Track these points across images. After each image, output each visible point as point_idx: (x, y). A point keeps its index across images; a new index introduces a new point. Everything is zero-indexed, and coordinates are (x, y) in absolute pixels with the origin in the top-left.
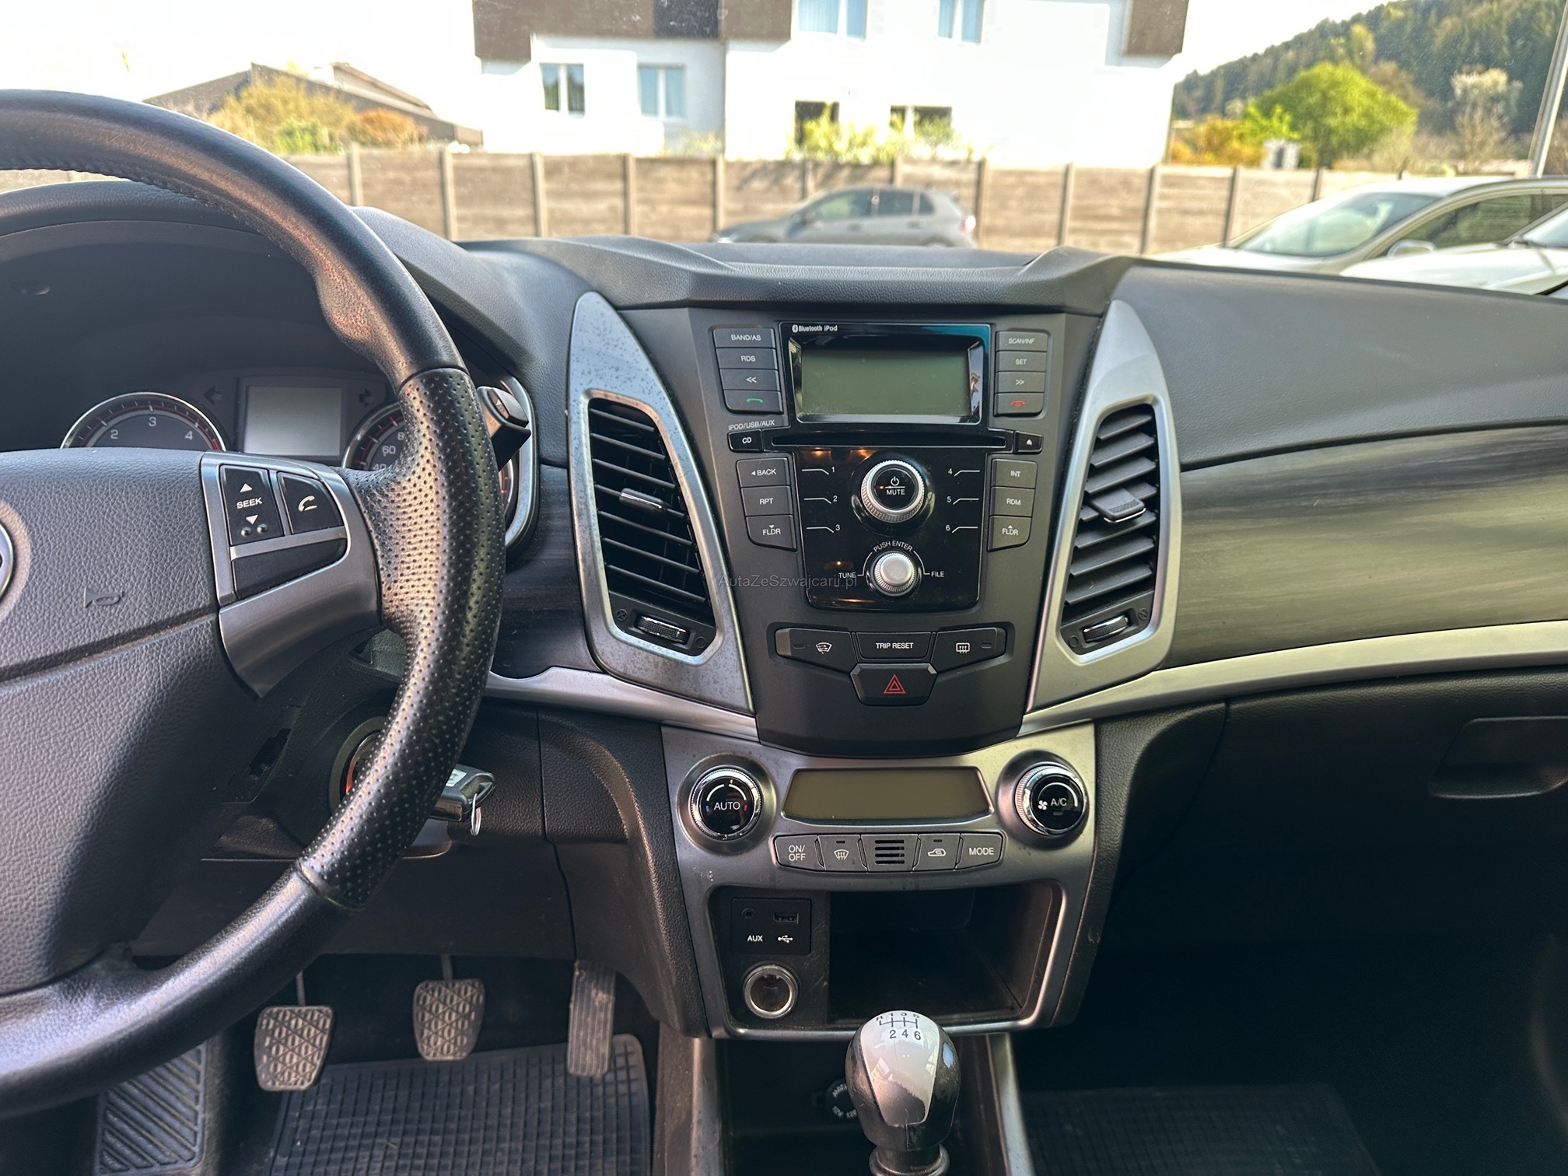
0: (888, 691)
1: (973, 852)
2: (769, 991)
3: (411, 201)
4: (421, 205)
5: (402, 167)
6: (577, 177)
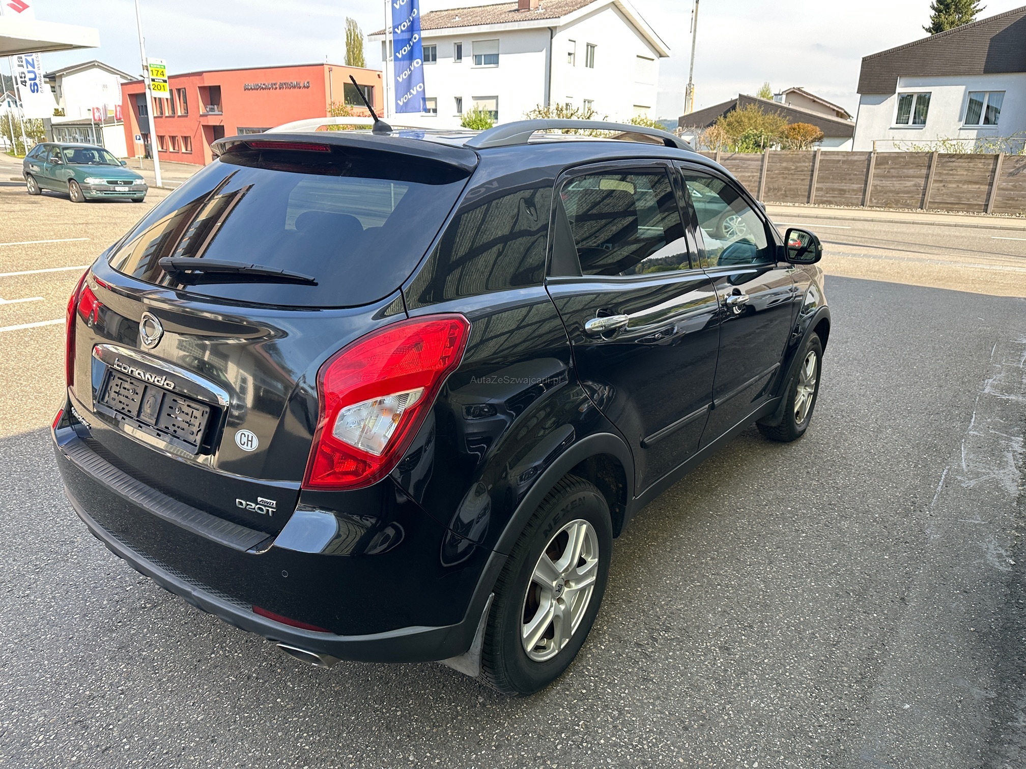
3: (792, 179)
4: (797, 182)
5: (791, 160)
6: (896, 166)
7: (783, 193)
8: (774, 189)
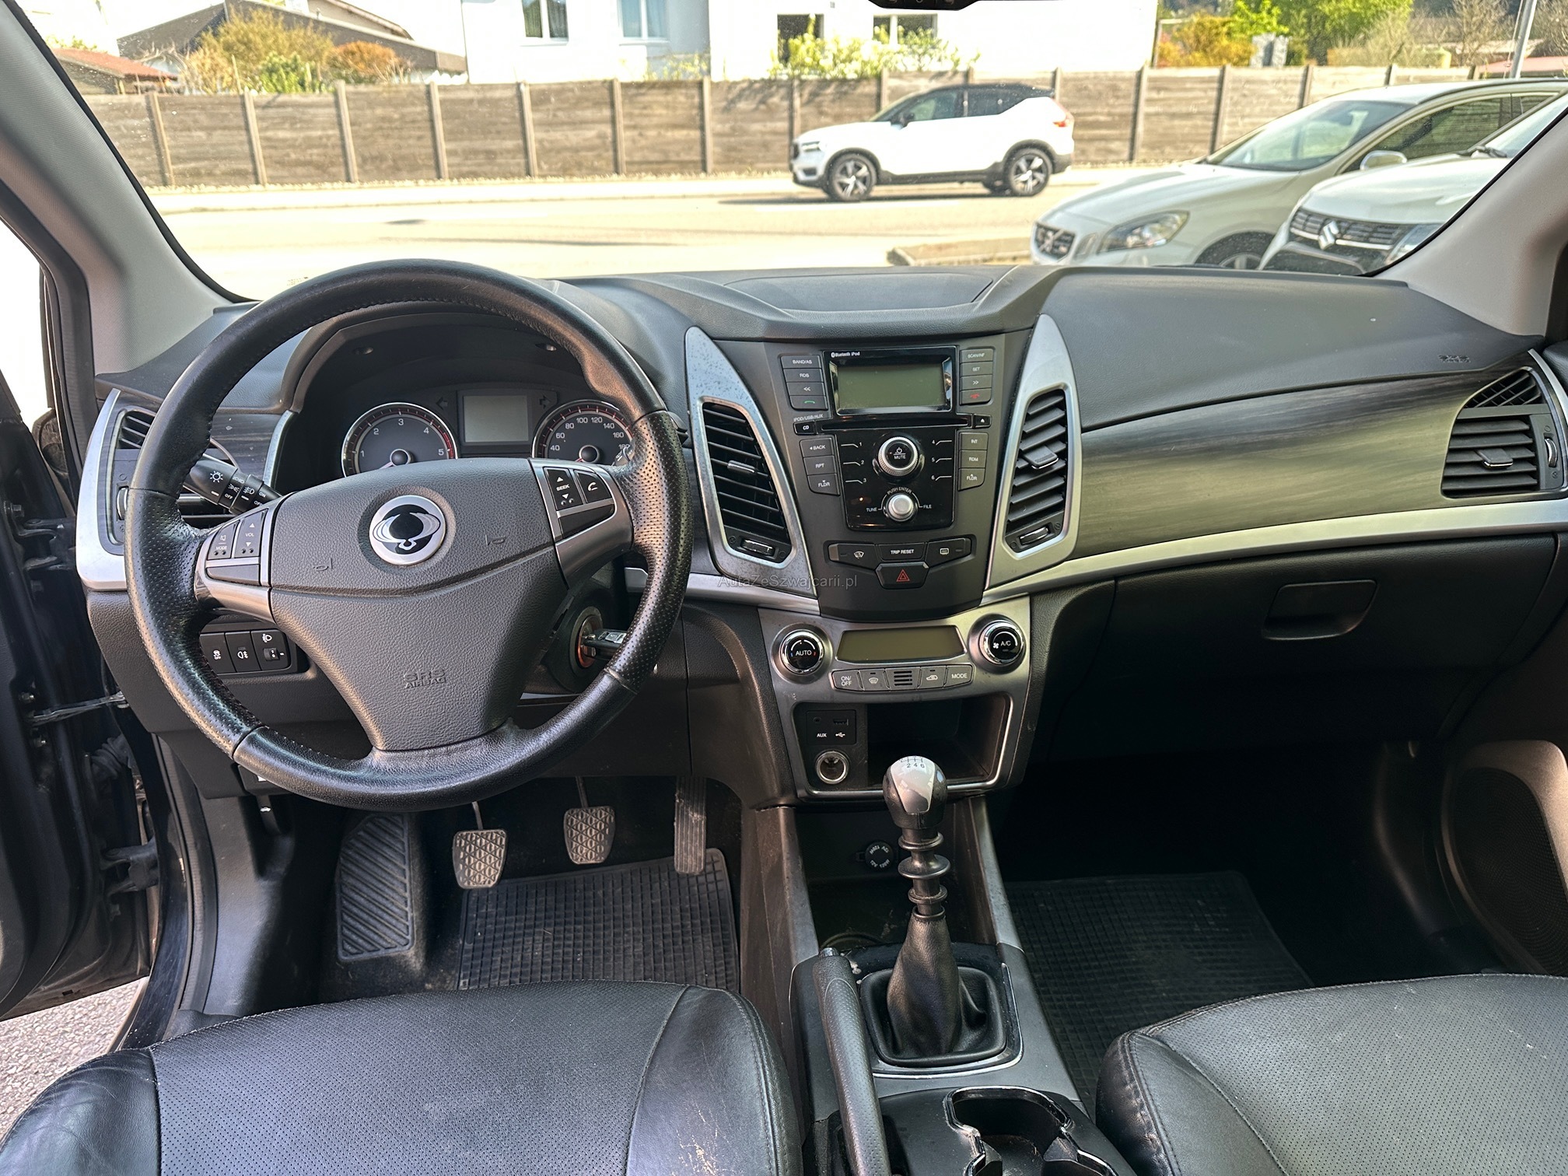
0: (900, 579)
1: (954, 676)
2: (831, 768)
3: (401, 138)
4: (411, 142)
5: (388, 103)
6: (566, 105)
7: (391, 163)
8: (374, 159)
